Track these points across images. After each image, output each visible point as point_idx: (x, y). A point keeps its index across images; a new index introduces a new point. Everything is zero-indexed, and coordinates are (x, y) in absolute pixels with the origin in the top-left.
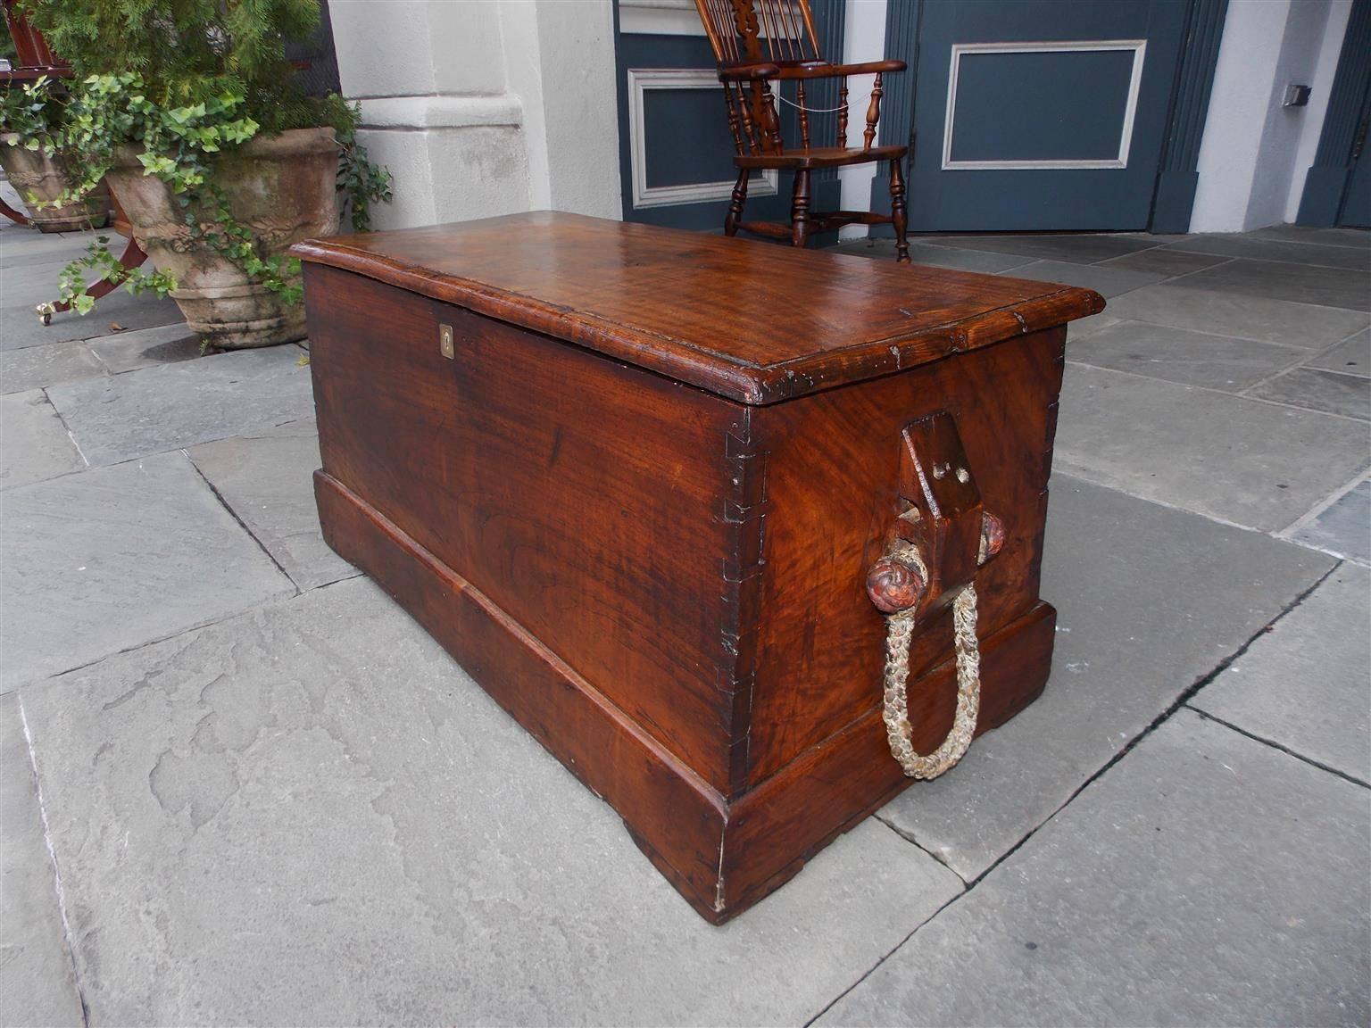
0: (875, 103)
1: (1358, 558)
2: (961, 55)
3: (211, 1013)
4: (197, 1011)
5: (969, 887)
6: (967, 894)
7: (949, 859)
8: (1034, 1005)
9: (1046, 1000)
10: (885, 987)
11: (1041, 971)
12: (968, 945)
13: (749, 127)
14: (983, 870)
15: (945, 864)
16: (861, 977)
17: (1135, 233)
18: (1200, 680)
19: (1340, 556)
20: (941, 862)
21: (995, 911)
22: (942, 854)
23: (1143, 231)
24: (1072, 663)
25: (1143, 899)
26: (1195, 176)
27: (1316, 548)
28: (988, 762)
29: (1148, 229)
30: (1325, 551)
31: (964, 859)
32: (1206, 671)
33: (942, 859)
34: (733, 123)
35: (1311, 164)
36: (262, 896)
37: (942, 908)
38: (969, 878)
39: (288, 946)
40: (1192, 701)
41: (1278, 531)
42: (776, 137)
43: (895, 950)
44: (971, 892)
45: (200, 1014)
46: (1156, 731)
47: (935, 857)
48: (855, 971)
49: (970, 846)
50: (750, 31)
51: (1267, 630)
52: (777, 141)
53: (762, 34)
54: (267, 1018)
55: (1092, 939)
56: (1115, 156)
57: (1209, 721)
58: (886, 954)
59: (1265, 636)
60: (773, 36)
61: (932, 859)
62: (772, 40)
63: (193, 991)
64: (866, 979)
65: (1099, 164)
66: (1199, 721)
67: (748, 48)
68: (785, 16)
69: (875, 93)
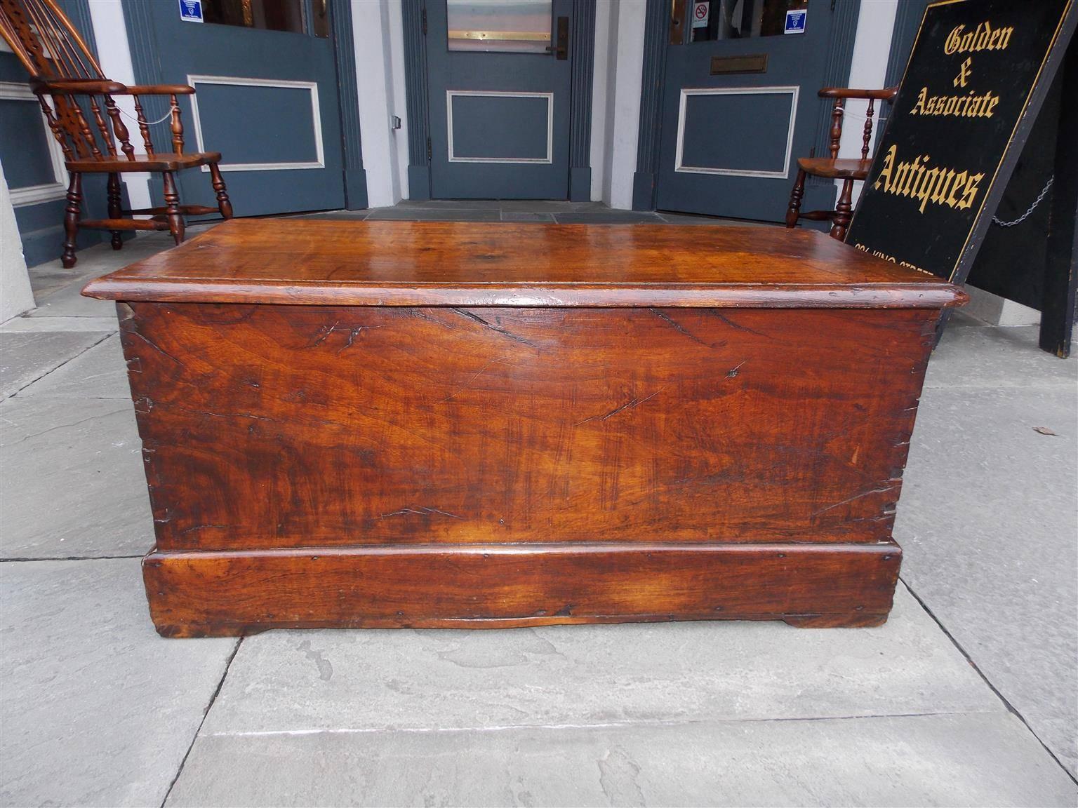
0: (177, 118)
2: (196, 83)
17: (339, 211)
23: (343, 209)
26: (363, 173)
29: (346, 208)
35: (408, 164)
50: (37, 47)
52: (128, 148)
56: (315, 159)
65: (308, 165)
67: (42, 65)
68: (62, 41)
69: (176, 110)
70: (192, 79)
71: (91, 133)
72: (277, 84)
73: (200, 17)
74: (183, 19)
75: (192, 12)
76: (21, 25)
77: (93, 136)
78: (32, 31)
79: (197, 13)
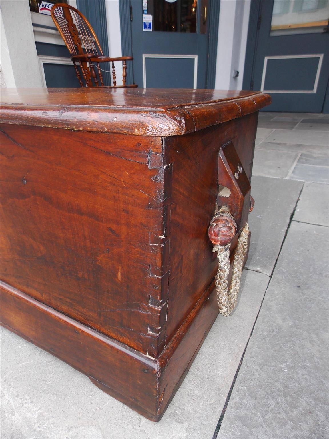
0: (125, 70)
1: (307, 181)
2: (146, 58)
3: (26, 396)
4: (19, 398)
5: (271, 277)
6: (272, 279)
7: (261, 271)
8: (310, 301)
9: (312, 299)
10: (269, 308)
11: (306, 292)
12: (282, 291)
13: (85, 77)
14: (272, 272)
15: (261, 273)
16: (259, 308)
18: (292, 214)
19: (303, 181)
20: (260, 272)
21: (283, 281)
22: (259, 270)
24: (258, 216)
25: (317, 267)
27: (297, 180)
28: (254, 244)
30: (299, 180)
31: (265, 270)
32: (292, 212)
33: (259, 271)
34: (78, 76)
36: (22, 348)
37: (268, 284)
38: (270, 275)
39: (47, 362)
40: (293, 219)
41: (286, 177)
42: (96, 80)
43: (264, 299)
44: (272, 278)
45: (21, 399)
46: (290, 228)
47: (257, 271)
48: (257, 307)
49: (264, 266)
50: (79, 44)
51: (298, 200)
52: (96, 81)
53: (83, 46)
54: (54, 390)
55: (312, 280)
57: (300, 223)
58: (262, 300)
59: (299, 202)
60: (87, 48)
61: (256, 272)
62: (87, 49)
63: (12, 392)
64: (261, 309)
66: (299, 223)
67: (79, 50)
68: (90, 41)
69: (125, 67)
70: (144, 56)
71: (86, 75)
72: (180, 57)
73: (151, 29)
74: (144, 30)
75: (148, 27)
76: (75, 35)
77: (86, 77)
78: (79, 37)
79: (150, 27)
